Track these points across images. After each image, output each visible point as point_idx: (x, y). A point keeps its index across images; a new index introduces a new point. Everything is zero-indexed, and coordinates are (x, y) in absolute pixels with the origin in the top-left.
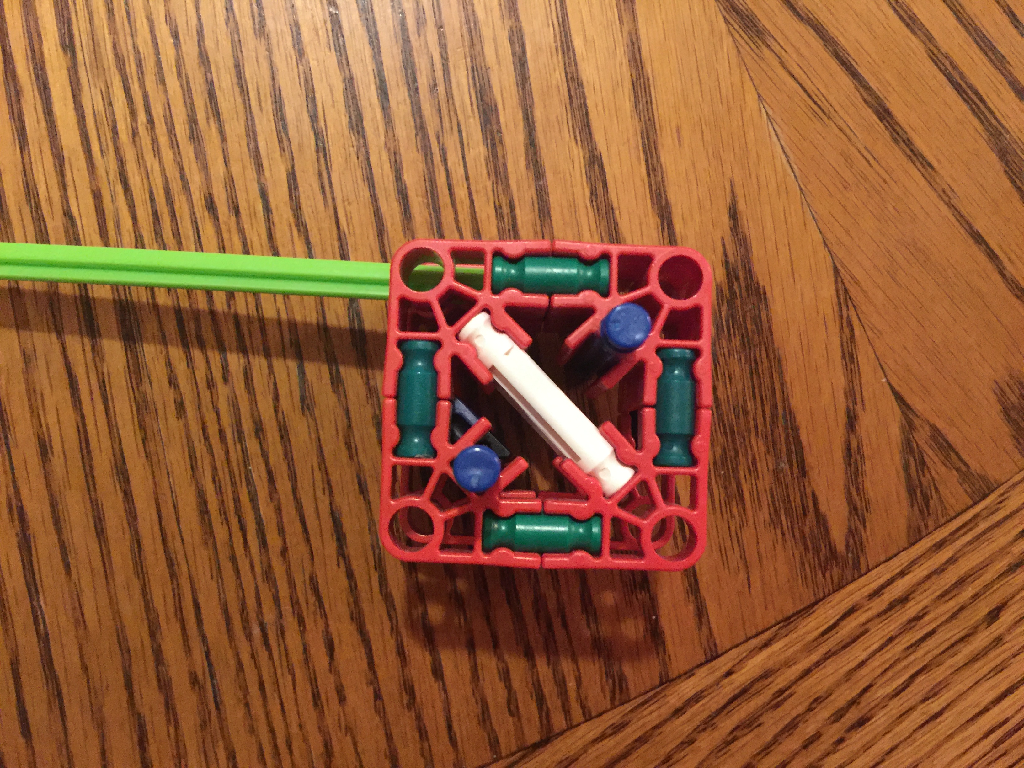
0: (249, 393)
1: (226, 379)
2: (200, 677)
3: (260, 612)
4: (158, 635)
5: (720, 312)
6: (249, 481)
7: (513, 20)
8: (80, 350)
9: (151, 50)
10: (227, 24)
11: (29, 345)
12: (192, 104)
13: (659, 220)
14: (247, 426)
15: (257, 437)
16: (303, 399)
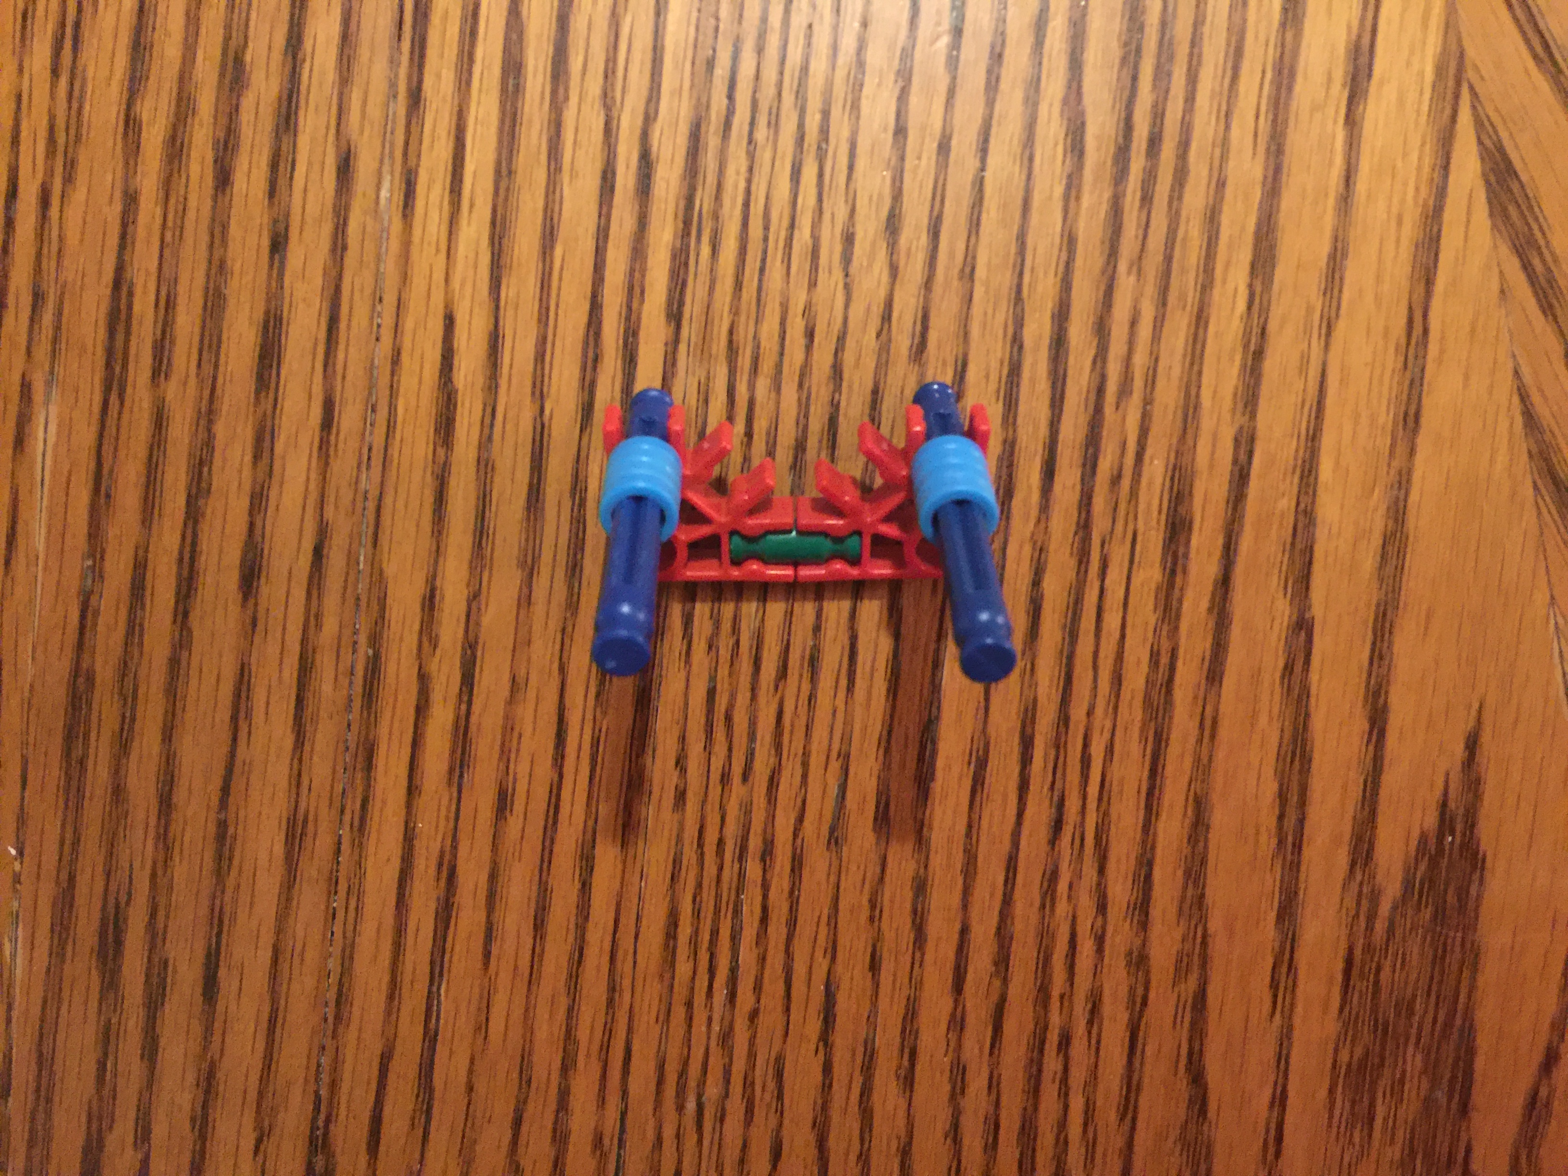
0: (769, 802)
1: (745, 777)
2: (606, 1141)
3: (702, 1083)
4: (571, 1073)
5: (1416, 869)
6: (737, 912)
7: (1247, 417)
8: (583, 693)
9: (776, 348)
10: (878, 335)
11: (523, 672)
12: (806, 427)
13: (1366, 726)
14: (755, 843)
15: (763, 860)
16: (832, 830)
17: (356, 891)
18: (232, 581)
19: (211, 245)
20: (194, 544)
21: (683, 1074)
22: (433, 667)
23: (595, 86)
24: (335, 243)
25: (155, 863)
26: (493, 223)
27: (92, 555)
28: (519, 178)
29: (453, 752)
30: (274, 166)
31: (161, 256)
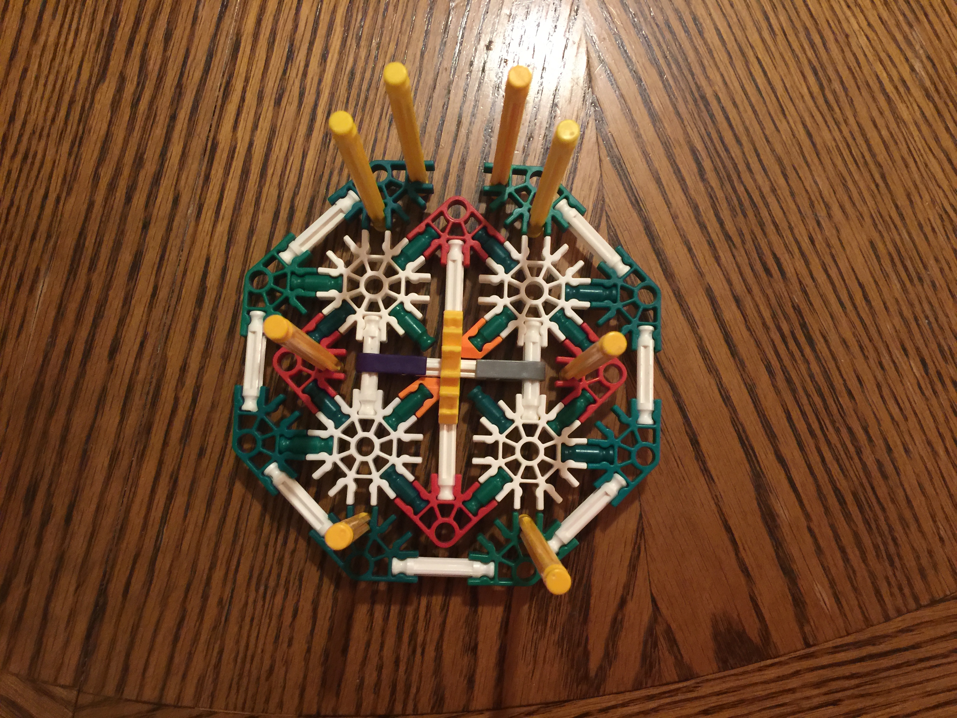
17: (135, 484)
18: (106, 353)
19: (119, 224)
20: (94, 336)
21: (260, 574)
22: (181, 394)
23: (276, 181)
24: (167, 228)
25: (55, 463)
26: (230, 226)
27: (51, 337)
28: (243, 211)
29: (184, 429)
30: (149, 197)
31: (99, 227)
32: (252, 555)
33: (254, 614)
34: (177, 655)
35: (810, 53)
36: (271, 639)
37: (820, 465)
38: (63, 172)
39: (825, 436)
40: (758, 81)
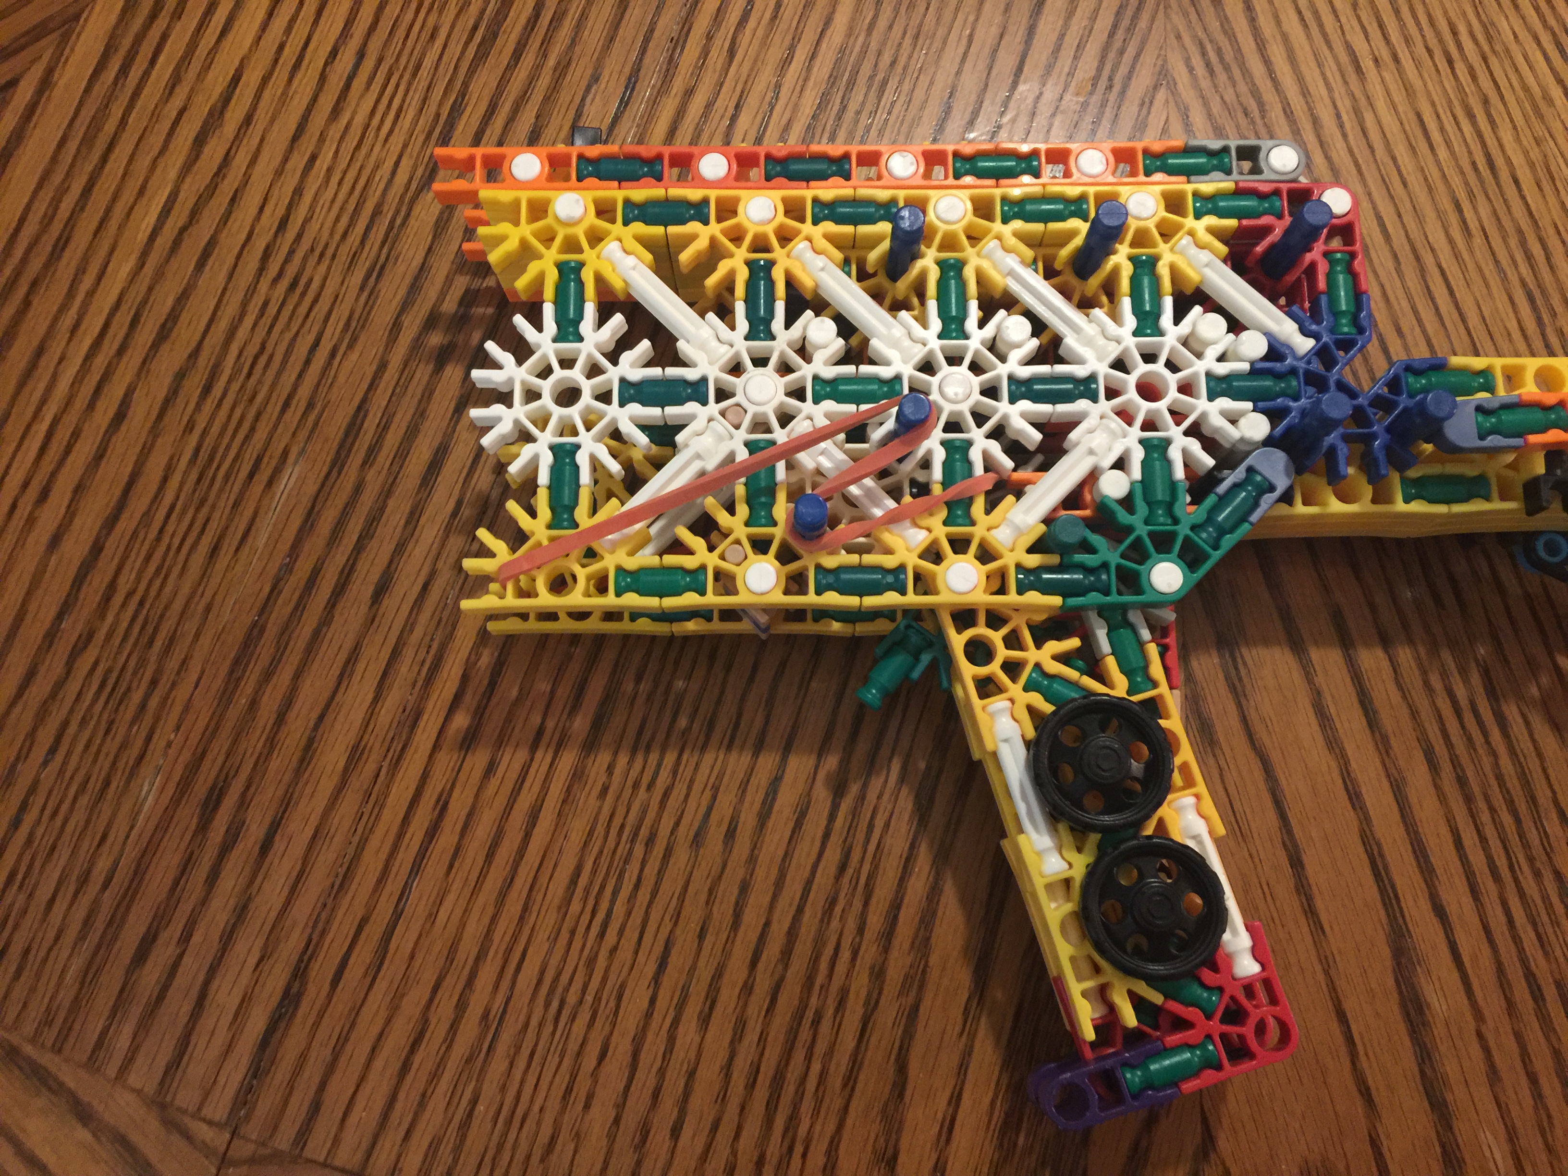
32: (547, 945)
33: (536, 1045)
34: (402, 1096)
35: (1524, 269)
36: (558, 1092)
37: (1505, 928)
38: (346, 314)
39: (1516, 881)
40: (1439, 301)
